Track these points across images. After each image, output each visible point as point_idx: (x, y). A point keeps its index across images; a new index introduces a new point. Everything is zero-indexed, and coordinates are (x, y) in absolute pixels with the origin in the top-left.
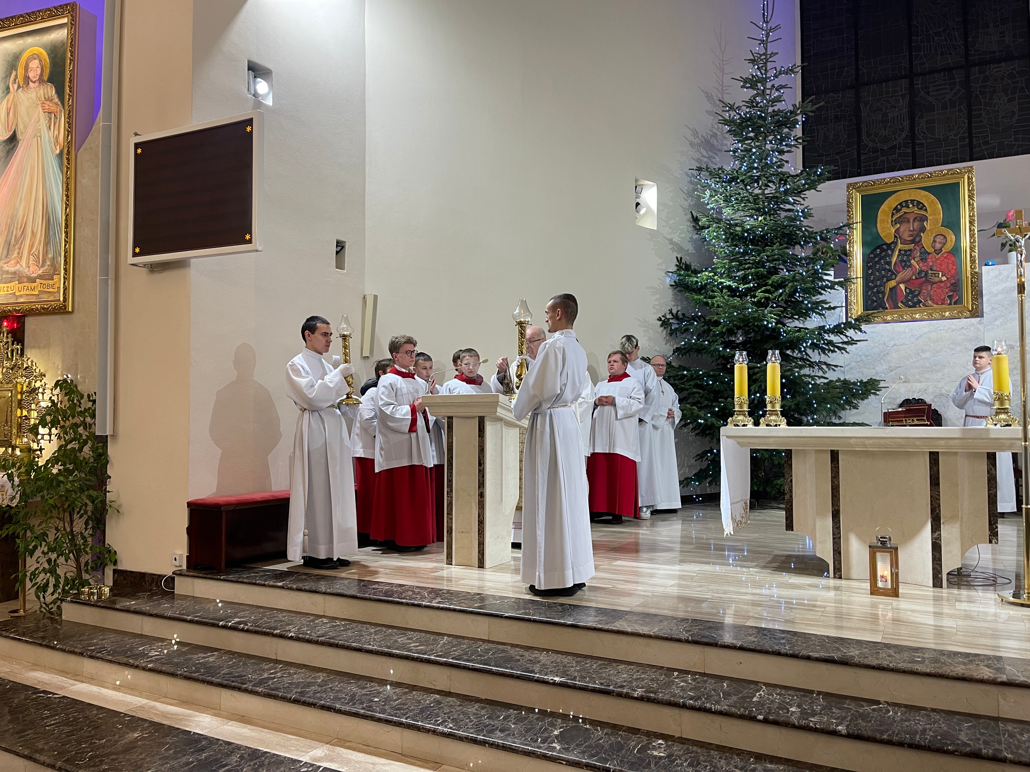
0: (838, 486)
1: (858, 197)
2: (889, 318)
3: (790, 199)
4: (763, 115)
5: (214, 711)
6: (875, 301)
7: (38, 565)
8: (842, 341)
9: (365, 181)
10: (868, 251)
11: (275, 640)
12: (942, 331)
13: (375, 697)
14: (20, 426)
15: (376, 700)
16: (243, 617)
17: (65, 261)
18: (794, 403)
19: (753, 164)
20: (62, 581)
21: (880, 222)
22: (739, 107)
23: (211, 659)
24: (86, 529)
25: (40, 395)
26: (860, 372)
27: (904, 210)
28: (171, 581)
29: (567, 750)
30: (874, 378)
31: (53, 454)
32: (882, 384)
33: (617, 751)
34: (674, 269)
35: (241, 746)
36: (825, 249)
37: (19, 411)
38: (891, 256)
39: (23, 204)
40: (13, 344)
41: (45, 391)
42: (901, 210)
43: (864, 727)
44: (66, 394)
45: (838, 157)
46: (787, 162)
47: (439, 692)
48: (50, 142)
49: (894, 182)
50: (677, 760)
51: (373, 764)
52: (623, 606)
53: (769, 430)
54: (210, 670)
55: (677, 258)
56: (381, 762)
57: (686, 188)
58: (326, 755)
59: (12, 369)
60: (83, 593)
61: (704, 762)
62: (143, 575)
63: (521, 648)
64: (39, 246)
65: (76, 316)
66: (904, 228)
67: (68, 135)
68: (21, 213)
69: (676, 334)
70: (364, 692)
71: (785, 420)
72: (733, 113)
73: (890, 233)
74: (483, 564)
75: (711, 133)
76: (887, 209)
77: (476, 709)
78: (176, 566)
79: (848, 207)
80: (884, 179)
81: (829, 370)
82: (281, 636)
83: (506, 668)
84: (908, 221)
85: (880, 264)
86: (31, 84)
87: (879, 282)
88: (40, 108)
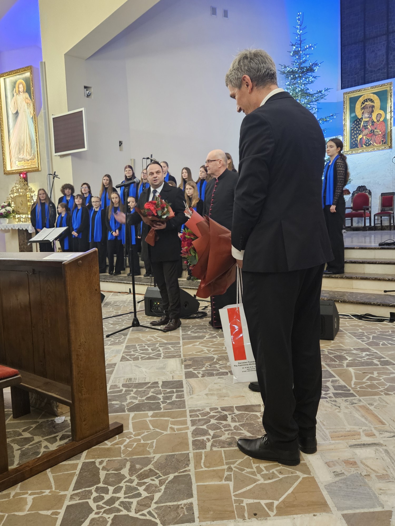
1: (348, 99)
2: (359, 152)
6: (354, 144)
12: (377, 156)
21: (357, 109)
27: (366, 103)
37: (28, 203)
38: (360, 124)
40: (25, 182)
42: (364, 103)
48: (29, 113)
49: (361, 91)
59: (25, 190)
64: (29, 149)
65: (42, 172)
66: (365, 111)
67: (34, 111)
68: (22, 138)
73: (360, 114)
76: (359, 103)
79: (343, 103)
80: (358, 90)
84: (367, 108)
85: (356, 128)
86: (21, 93)
87: (356, 136)
88: (25, 102)
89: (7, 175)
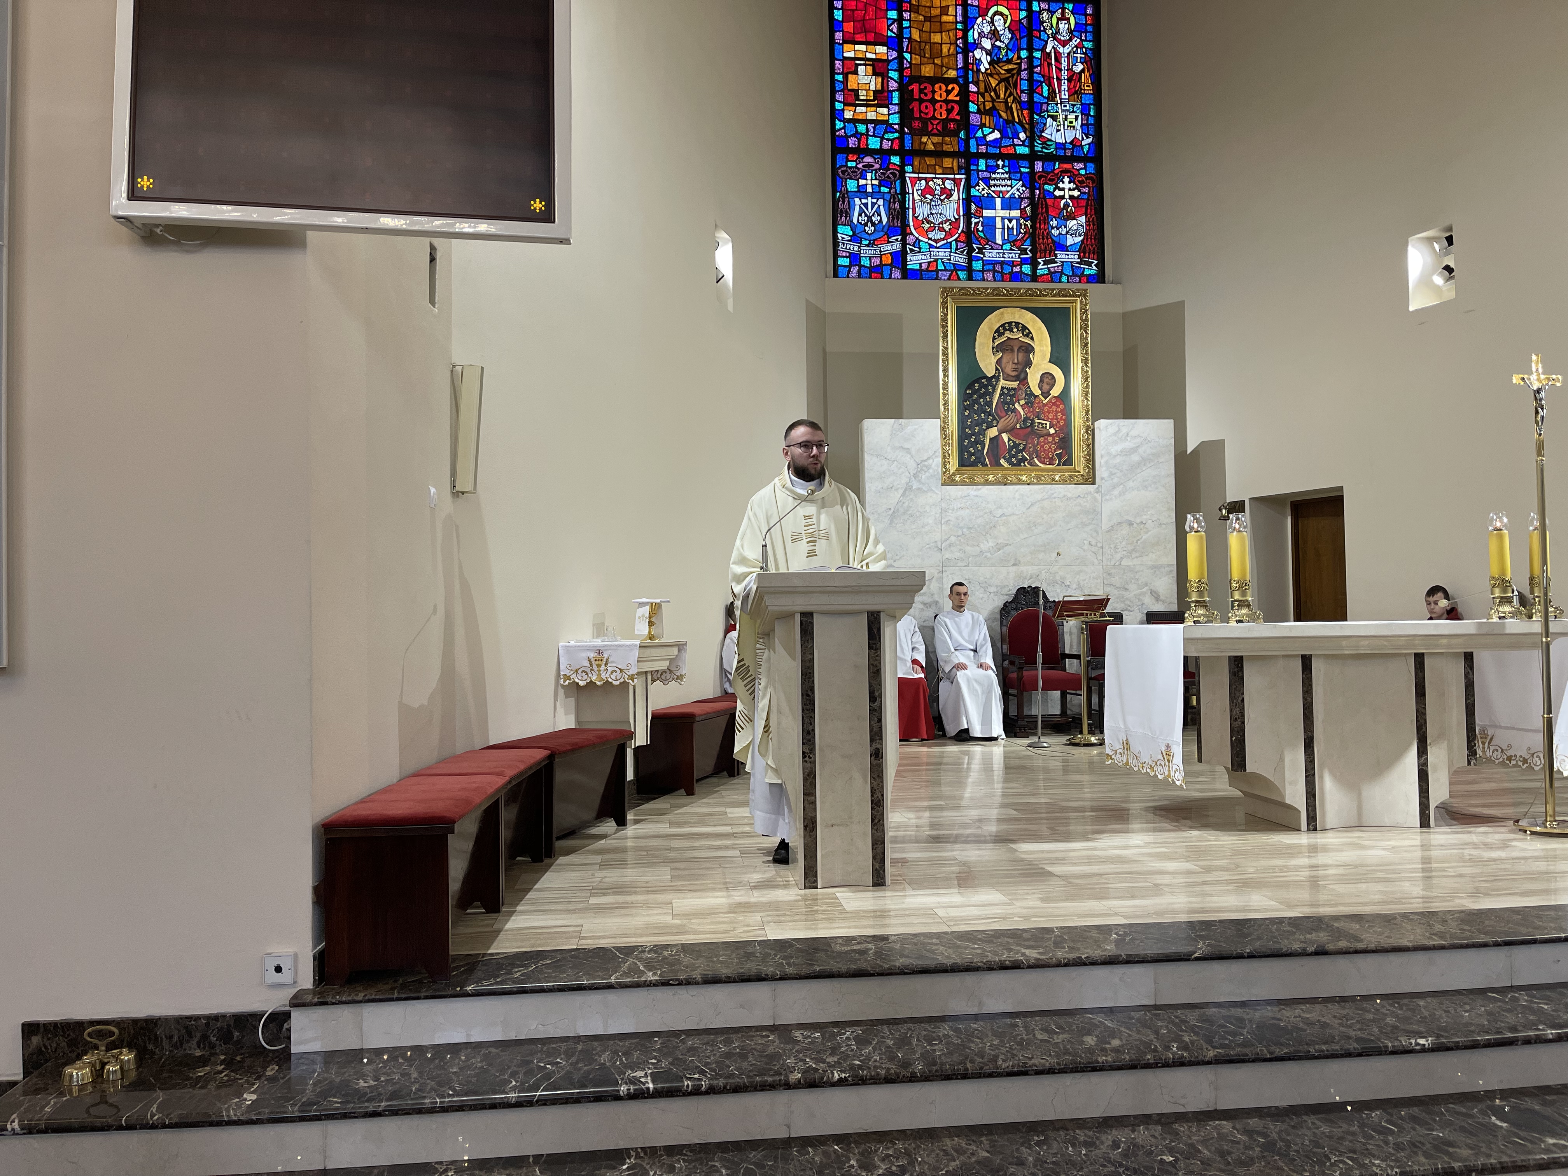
1: (953, 309)
2: (991, 478)
6: (973, 454)
12: (1056, 499)
21: (979, 346)
27: (1008, 334)
38: (991, 395)
42: (1003, 333)
49: (996, 295)
66: (1007, 359)
73: (990, 364)
74: (883, 878)
76: (987, 330)
79: (943, 320)
84: (1012, 350)
85: (979, 404)
87: (977, 428)
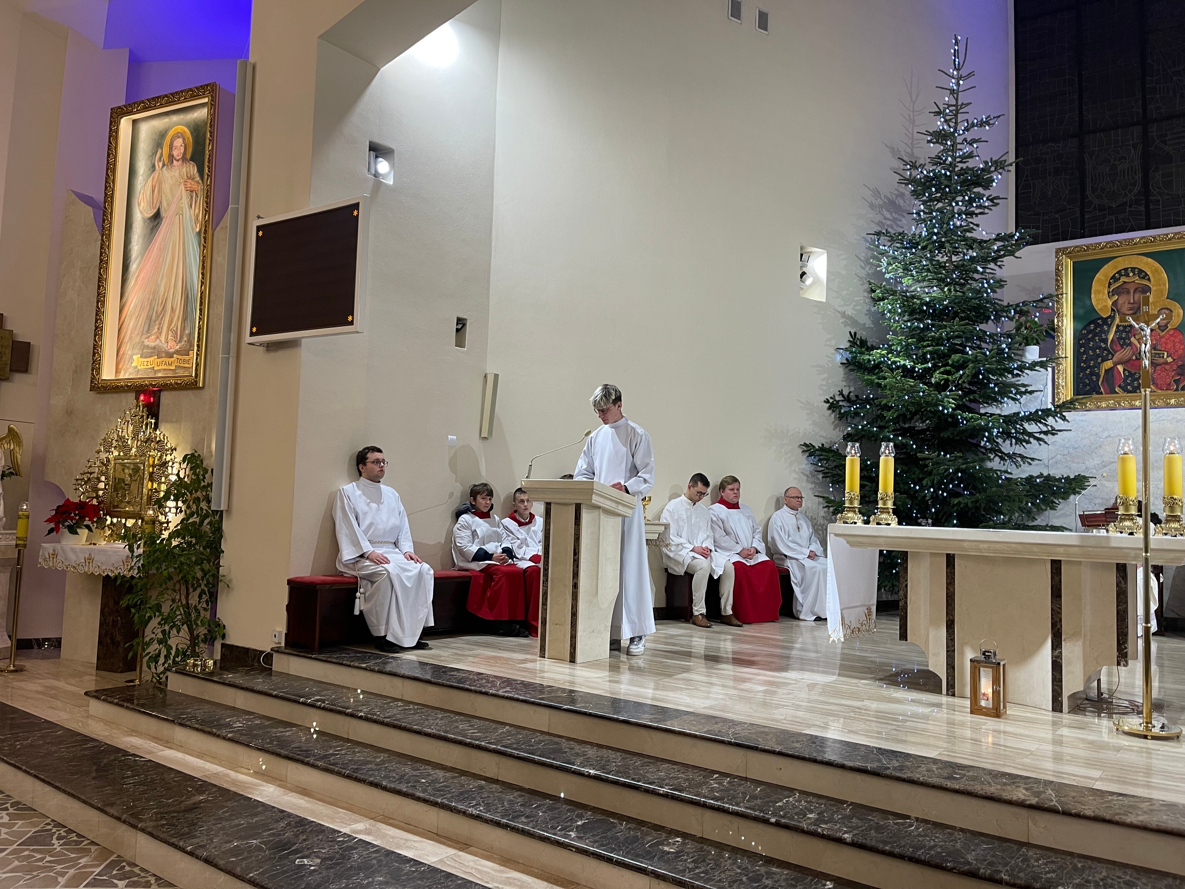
0: (954, 593)
1: (1068, 265)
2: (1104, 405)
3: (979, 268)
4: (948, 173)
5: (281, 783)
6: (1088, 385)
7: (153, 636)
8: (1040, 430)
9: (491, 256)
10: (1080, 326)
11: (348, 719)
13: (423, 778)
14: (150, 498)
15: (424, 781)
16: (323, 696)
17: (199, 337)
18: (972, 500)
19: (933, 229)
20: (173, 652)
21: (1095, 293)
22: (921, 165)
23: (287, 734)
24: (199, 602)
25: (170, 468)
26: (1067, 466)
27: (1123, 279)
28: (269, 657)
29: (579, 838)
30: (1082, 474)
31: (175, 527)
32: (1092, 482)
33: (630, 844)
34: (846, 345)
35: (292, 814)
36: (1029, 324)
37: (150, 483)
38: (1107, 332)
39: (164, 281)
40: (148, 418)
41: (175, 465)
42: (1119, 279)
43: (873, 838)
44: (191, 469)
45: (1057, 216)
46: (978, 225)
47: (486, 779)
48: (191, 220)
49: (1110, 247)
50: (684, 856)
51: (406, 840)
52: (689, 707)
53: (877, 529)
54: (283, 743)
55: (850, 332)
56: (415, 839)
57: (863, 254)
58: (366, 829)
59: (146, 442)
60: (187, 665)
61: (709, 860)
62: (246, 650)
63: (576, 742)
64: (177, 322)
65: (205, 390)
66: (1123, 300)
67: (206, 214)
68: (162, 289)
69: (847, 418)
70: (415, 773)
71: (897, 519)
72: (914, 173)
73: (1106, 306)
74: (575, 658)
75: (896, 193)
76: (1103, 278)
77: (514, 797)
78: (276, 643)
79: (1056, 275)
80: (1100, 244)
81: (1024, 463)
82: (352, 715)
83: (548, 759)
84: (1129, 292)
85: (1094, 341)
86: (175, 162)
88: (182, 187)
89: (99, 393)
